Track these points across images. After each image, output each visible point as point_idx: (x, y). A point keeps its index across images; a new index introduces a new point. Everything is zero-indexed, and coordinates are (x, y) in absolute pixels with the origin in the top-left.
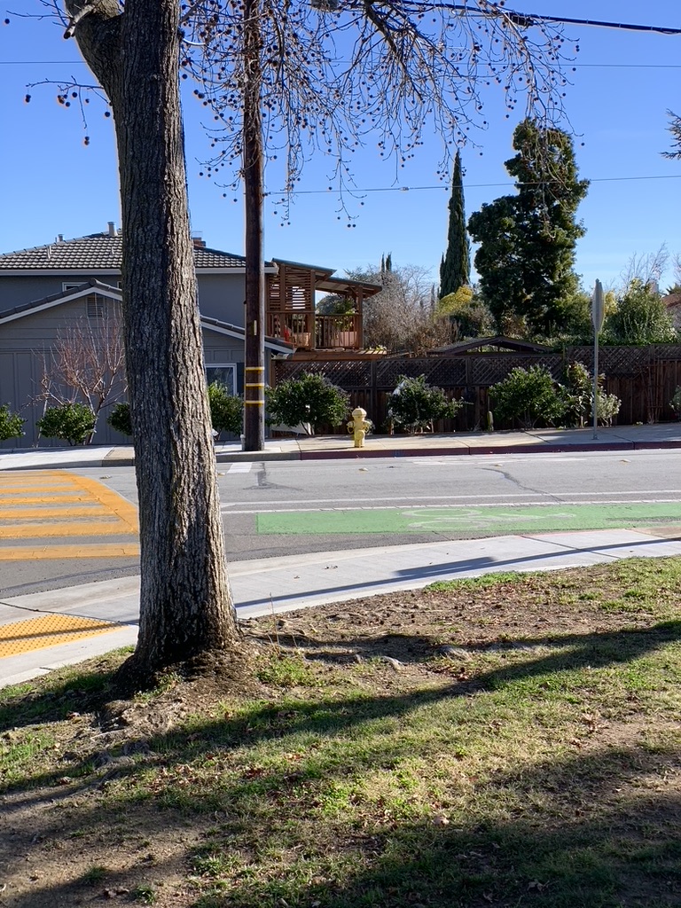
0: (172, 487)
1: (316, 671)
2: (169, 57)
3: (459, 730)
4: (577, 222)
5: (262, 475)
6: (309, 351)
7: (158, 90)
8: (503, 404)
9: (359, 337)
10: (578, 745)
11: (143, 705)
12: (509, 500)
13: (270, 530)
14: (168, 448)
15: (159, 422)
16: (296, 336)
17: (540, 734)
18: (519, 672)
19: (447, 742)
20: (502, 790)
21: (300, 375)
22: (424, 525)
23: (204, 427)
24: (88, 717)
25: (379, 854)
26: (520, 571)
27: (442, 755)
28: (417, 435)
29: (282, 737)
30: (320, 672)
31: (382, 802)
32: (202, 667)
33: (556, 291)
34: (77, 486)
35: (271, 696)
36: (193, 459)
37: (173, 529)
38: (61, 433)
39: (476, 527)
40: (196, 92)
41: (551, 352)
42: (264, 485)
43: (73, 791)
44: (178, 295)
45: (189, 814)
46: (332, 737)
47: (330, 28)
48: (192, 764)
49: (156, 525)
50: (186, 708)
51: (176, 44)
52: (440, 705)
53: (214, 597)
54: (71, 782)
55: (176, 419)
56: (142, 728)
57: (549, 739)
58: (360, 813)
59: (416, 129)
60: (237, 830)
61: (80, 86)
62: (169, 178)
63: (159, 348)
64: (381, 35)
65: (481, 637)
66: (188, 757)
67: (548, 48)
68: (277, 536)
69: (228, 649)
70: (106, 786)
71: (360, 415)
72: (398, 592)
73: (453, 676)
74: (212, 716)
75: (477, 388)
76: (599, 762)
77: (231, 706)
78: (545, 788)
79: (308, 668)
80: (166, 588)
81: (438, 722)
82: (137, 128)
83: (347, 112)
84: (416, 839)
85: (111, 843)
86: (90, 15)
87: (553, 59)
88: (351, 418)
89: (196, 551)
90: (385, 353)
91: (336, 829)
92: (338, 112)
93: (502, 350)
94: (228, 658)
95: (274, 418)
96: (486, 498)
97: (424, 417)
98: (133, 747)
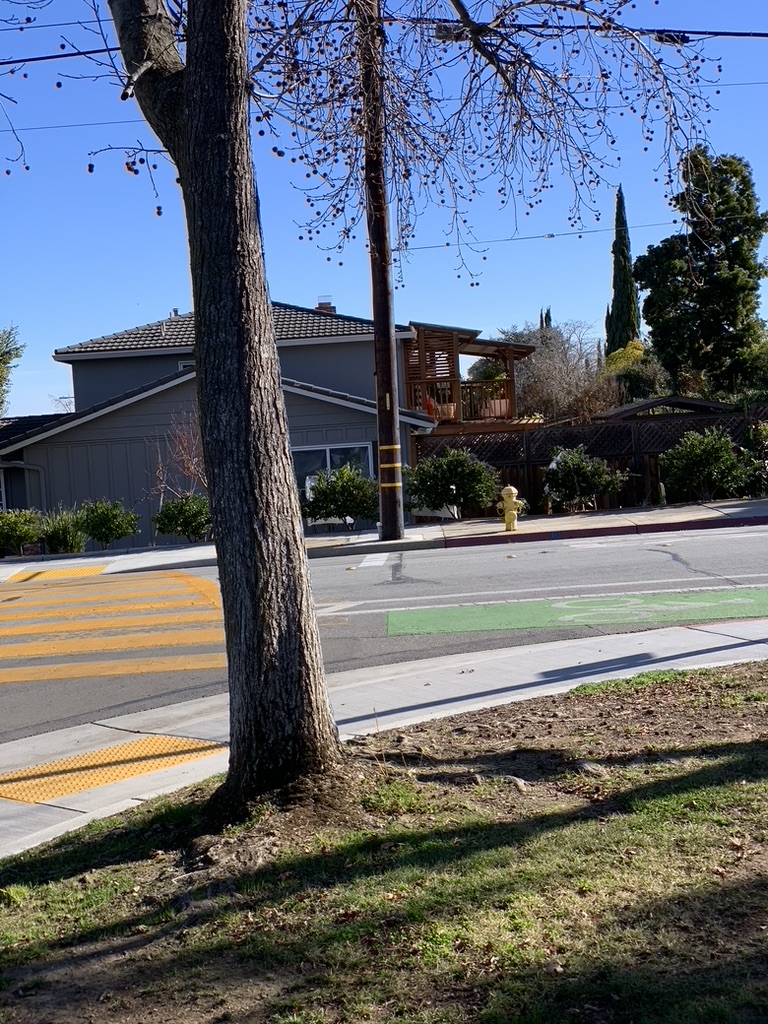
0: (259, 592)
1: (429, 795)
2: (237, 114)
3: (586, 861)
4: (760, 260)
5: (396, 568)
6: (456, 423)
7: (227, 151)
8: (675, 474)
9: (512, 405)
10: (721, 874)
11: (232, 841)
12: (676, 585)
13: (401, 631)
14: (252, 549)
15: (241, 521)
16: (439, 407)
17: (679, 863)
18: (662, 789)
19: (571, 876)
20: (628, 931)
21: (442, 453)
22: (576, 618)
23: (292, 523)
24: (174, 855)
25: (480, 1010)
26: (680, 669)
27: (563, 891)
28: (577, 514)
29: (383, 874)
30: (434, 797)
31: (489, 948)
32: (299, 795)
33: (739, 340)
34: (191, 588)
35: (376, 826)
36: (281, 561)
37: (261, 641)
38: (179, 529)
39: (636, 618)
40: (275, 149)
41: (731, 412)
42: (398, 579)
43: (150, 940)
44: (257, 377)
45: (272, 966)
46: (439, 872)
47: (434, 65)
48: (281, 907)
49: (243, 636)
50: (279, 843)
51: (244, 99)
52: (567, 832)
53: (310, 715)
54: (147, 931)
55: (260, 516)
56: (229, 867)
57: (688, 869)
58: (464, 961)
59: (542, 171)
60: (323, 983)
61: (147, 151)
62: (242, 248)
63: (238, 438)
64: (492, 69)
65: (625, 750)
66: (275, 898)
67: (686, 70)
68: (409, 637)
69: (328, 773)
70: (185, 935)
71: (510, 494)
72: (538, 698)
73: (586, 797)
74: (307, 851)
75: (646, 457)
76: (743, 895)
77: (330, 838)
78: (678, 927)
79: (419, 792)
80: (255, 706)
81: (562, 852)
82: (205, 195)
83: (461, 158)
84: (523, 991)
85: (184, 1002)
86: (150, 71)
87: (692, 82)
88: (501, 499)
89: (288, 664)
90: (541, 421)
91: (435, 981)
92: (450, 157)
93: (677, 411)
94: (329, 784)
95: (415, 502)
96: (649, 585)
97: (585, 492)
98: (217, 887)
